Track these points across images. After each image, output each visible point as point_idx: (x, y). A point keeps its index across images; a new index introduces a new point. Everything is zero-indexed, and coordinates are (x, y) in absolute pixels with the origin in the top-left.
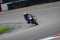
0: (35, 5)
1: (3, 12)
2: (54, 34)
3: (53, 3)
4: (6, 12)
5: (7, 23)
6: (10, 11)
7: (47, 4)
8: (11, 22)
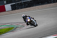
0: (37, 6)
1: (7, 12)
2: (55, 33)
3: (54, 4)
4: (9, 12)
5: (11, 22)
6: (13, 11)
7: (49, 5)
8: (14, 22)
